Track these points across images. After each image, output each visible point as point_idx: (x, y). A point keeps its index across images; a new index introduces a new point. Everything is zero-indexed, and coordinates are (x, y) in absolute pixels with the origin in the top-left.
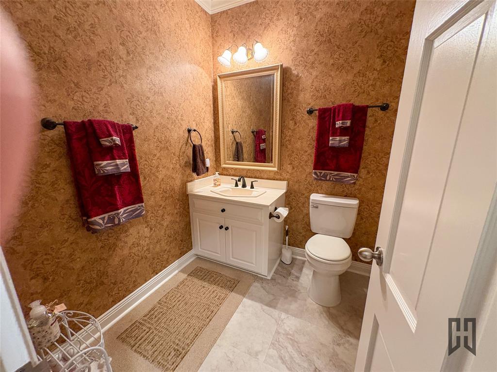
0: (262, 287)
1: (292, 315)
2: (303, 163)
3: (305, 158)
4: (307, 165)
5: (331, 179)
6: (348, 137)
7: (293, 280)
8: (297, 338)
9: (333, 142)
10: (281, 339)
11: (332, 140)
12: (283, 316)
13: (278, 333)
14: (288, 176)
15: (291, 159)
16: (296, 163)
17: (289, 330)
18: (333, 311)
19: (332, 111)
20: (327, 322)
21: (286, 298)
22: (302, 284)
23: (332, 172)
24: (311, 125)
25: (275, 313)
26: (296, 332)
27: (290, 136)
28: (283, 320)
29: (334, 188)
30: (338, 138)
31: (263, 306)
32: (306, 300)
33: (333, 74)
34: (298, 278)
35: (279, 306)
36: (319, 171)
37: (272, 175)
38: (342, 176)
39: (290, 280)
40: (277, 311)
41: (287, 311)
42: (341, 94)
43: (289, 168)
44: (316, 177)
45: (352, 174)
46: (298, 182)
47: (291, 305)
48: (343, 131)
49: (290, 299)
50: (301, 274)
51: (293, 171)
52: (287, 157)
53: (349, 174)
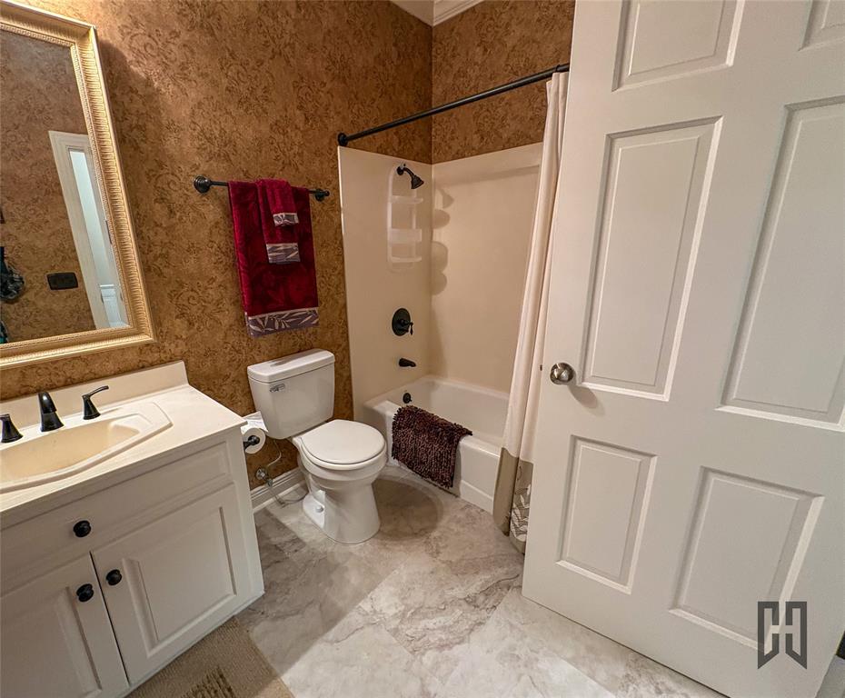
0: (276, 618)
1: (371, 589)
2: (211, 308)
3: (213, 294)
4: (220, 311)
5: (283, 326)
6: (296, 244)
7: (296, 551)
8: (415, 603)
9: (275, 254)
10: (408, 632)
11: (272, 250)
12: (365, 606)
13: (395, 632)
14: (182, 347)
15: (180, 301)
16: (194, 311)
17: (397, 608)
18: (388, 528)
19: (259, 191)
20: (402, 547)
21: (331, 583)
22: (314, 541)
23: (282, 313)
24: (211, 217)
25: (353, 618)
26: (403, 599)
27: (163, 245)
28: (375, 611)
29: (280, 344)
30: (281, 246)
31: (324, 638)
32: (351, 554)
33: (232, 108)
34: (297, 540)
35: (340, 604)
36: (260, 316)
37: (132, 358)
38: (297, 317)
39: (294, 557)
40: (351, 614)
41: (359, 596)
42: (257, 158)
43: (180, 326)
44: (259, 330)
45: (311, 309)
46: (209, 353)
47: (349, 581)
48: (287, 233)
49: (334, 577)
50: (291, 531)
51: (192, 331)
52: (167, 301)
53: (307, 309)
